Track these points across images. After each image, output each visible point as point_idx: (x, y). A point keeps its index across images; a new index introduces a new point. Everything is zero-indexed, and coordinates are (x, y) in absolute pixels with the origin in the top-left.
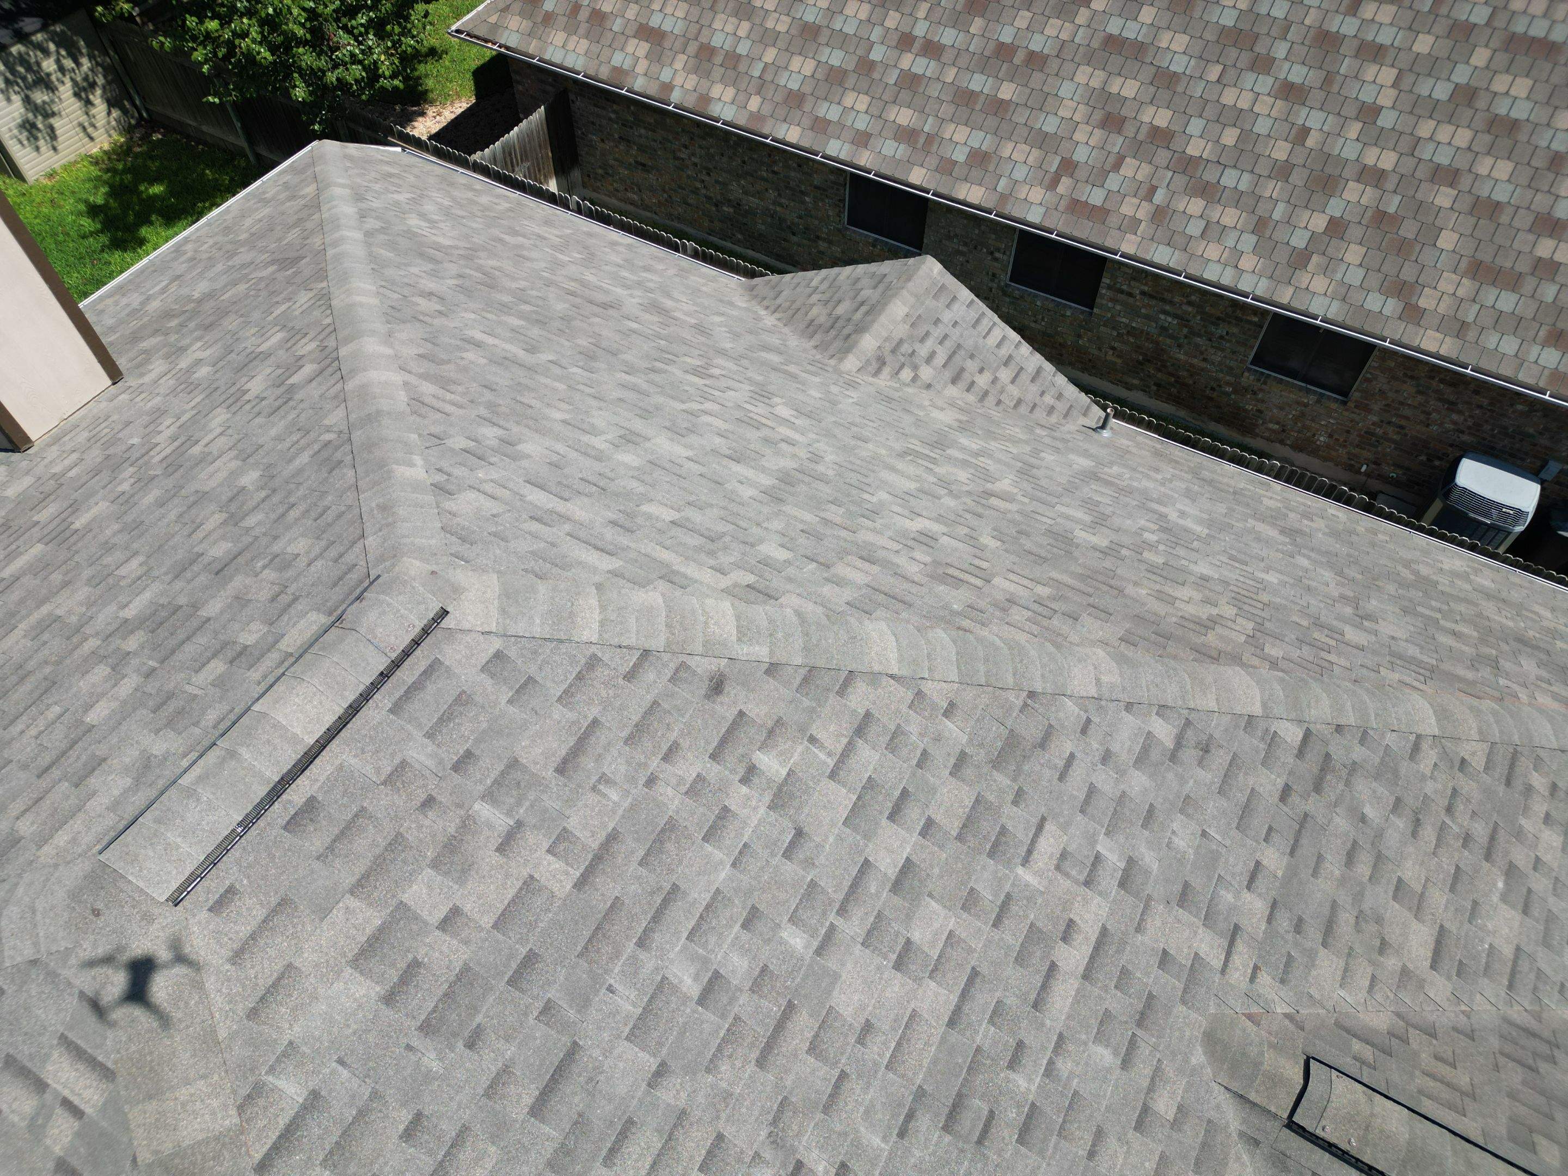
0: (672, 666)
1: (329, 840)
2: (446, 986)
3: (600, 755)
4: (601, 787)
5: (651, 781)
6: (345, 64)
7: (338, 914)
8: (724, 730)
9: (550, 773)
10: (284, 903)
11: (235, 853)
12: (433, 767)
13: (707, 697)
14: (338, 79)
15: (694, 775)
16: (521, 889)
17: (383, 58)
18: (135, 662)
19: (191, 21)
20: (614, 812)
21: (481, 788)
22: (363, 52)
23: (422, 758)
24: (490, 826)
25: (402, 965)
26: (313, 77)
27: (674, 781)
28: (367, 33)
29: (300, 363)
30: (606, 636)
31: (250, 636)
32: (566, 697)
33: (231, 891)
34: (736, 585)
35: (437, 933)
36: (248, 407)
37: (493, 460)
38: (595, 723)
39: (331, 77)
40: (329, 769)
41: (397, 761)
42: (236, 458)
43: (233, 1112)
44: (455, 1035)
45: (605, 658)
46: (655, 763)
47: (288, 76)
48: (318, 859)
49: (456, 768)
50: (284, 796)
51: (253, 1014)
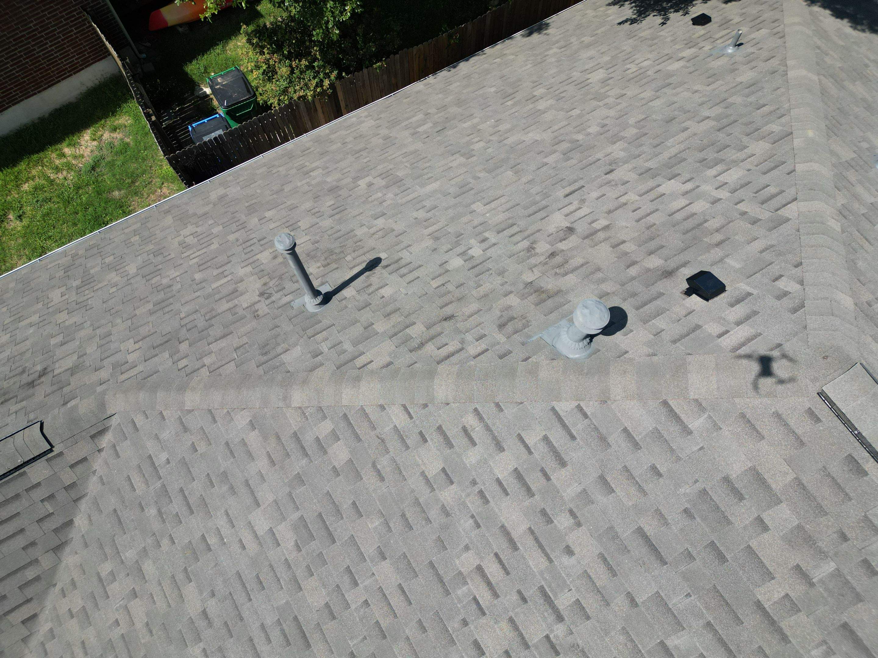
7: (785, 468)
9: (845, 618)
10: (802, 444)
11: (842, 427)
12: (869, 548)
16: (768, 569)
20: (802, 647)
21: (845, 572)
24: (816, 567)
25: (743, 491)
33: (818, 420)
35: (756, 515)
43: (696, 397)
44: (694, 505)
48: (824, 467)
50: (872, 460)
51: (743, 416)
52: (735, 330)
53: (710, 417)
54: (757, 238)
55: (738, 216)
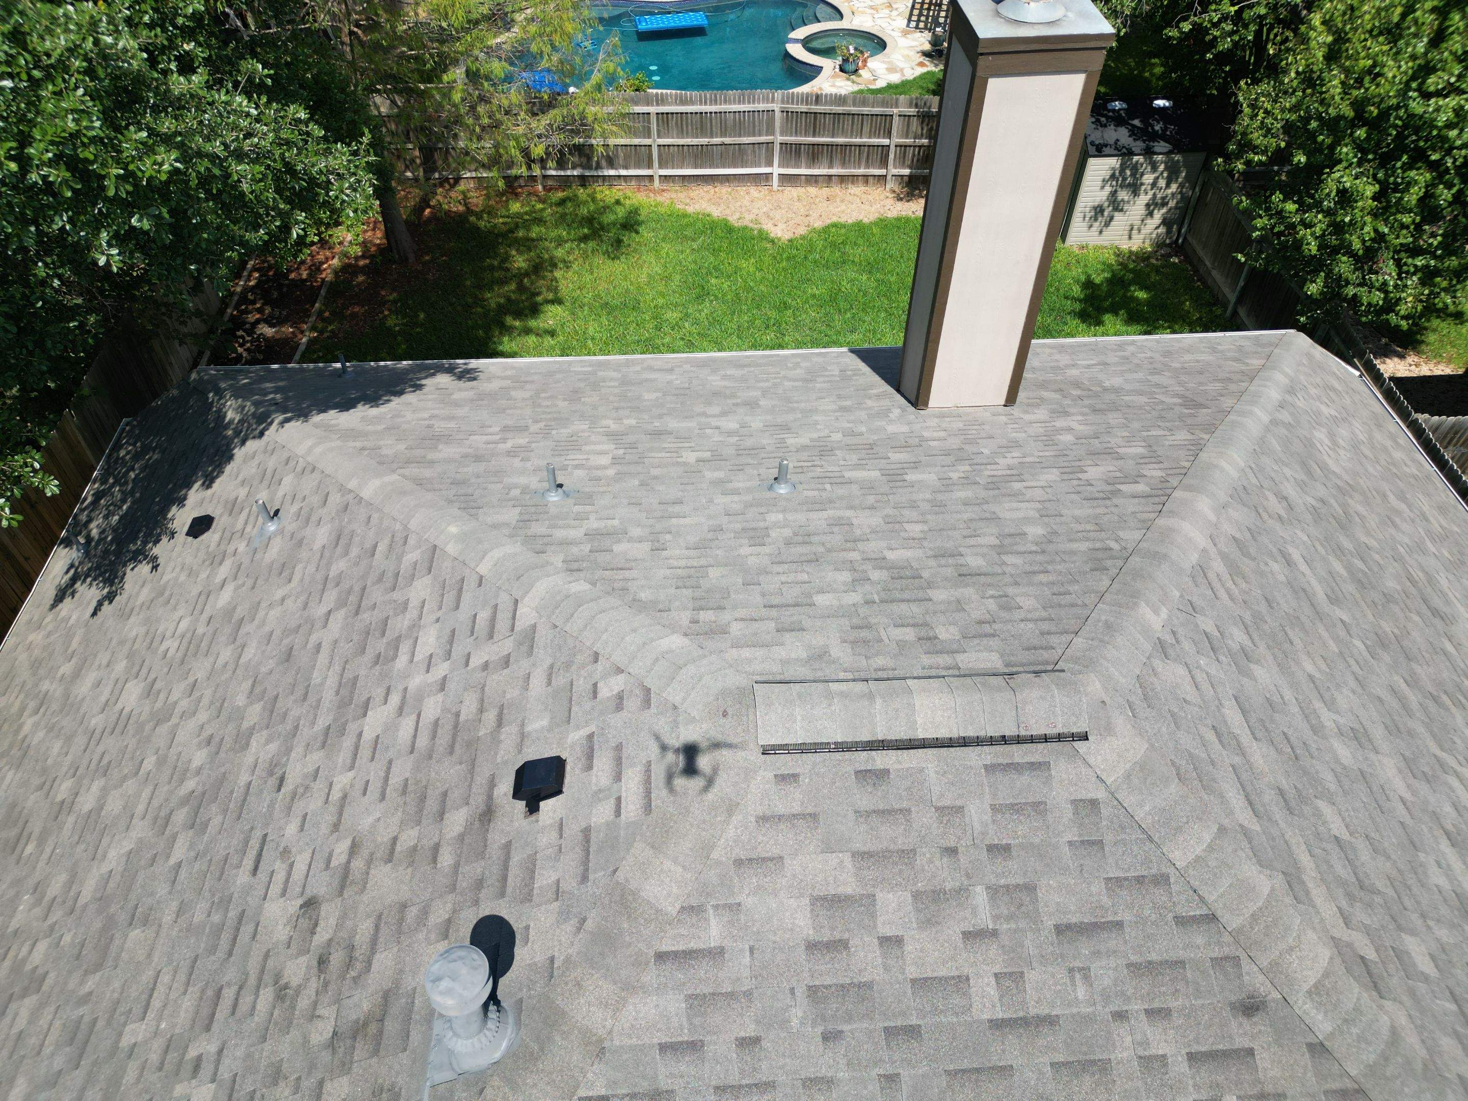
0: (1226, 951)
1: (872, 808)
2: (848, 981)
3: (1099, 952)
4: (1078, 976)
5: (1120, 1016)
6: (1371, 286)
7: (833, 859)
8: (1221, 1047)
9: (1050, 923)
10: (814, 816)
11: (818, 757)
12: (976, 832)
13: (1233, 1006)
14: (1355, 295)
15: (1160, 1052)
16: (953, 977)
17: (1410, 299)
18: (868, 587)
19: (1277, 197)
20: (1069, 1005)
21: (994, 881)
22: (1396, 286)
23: (975, 818)
24: (974, 912)
25: (837, 935)
26: (1336, 283)
27: (1139, 1037)
28: (1414, 274)
29: (1138, 479)
30: (1191, 871)
31: (946, 633)
32: (1116, 883)
33: (795, 777)
34: (1350, 945)
35: (876, 941)
36: (1075, 482)
37: (1222, 658)
38: (1119, 925)
39: (1350, 291)
40: (914, 764)
41: (959, 803)
42: (1038, 510)
43: (678, 906)
44: (824, 1019)
45: (1175, 888)
46: (1136, 1006)
47: (1316, 272)
48: (856, 812)
49: (991, 848)
50: (874, 753)
51: (739, 863)
52: (624, 789)
53: (716, 907)
54: (529, 674)
55: (484, 674)
